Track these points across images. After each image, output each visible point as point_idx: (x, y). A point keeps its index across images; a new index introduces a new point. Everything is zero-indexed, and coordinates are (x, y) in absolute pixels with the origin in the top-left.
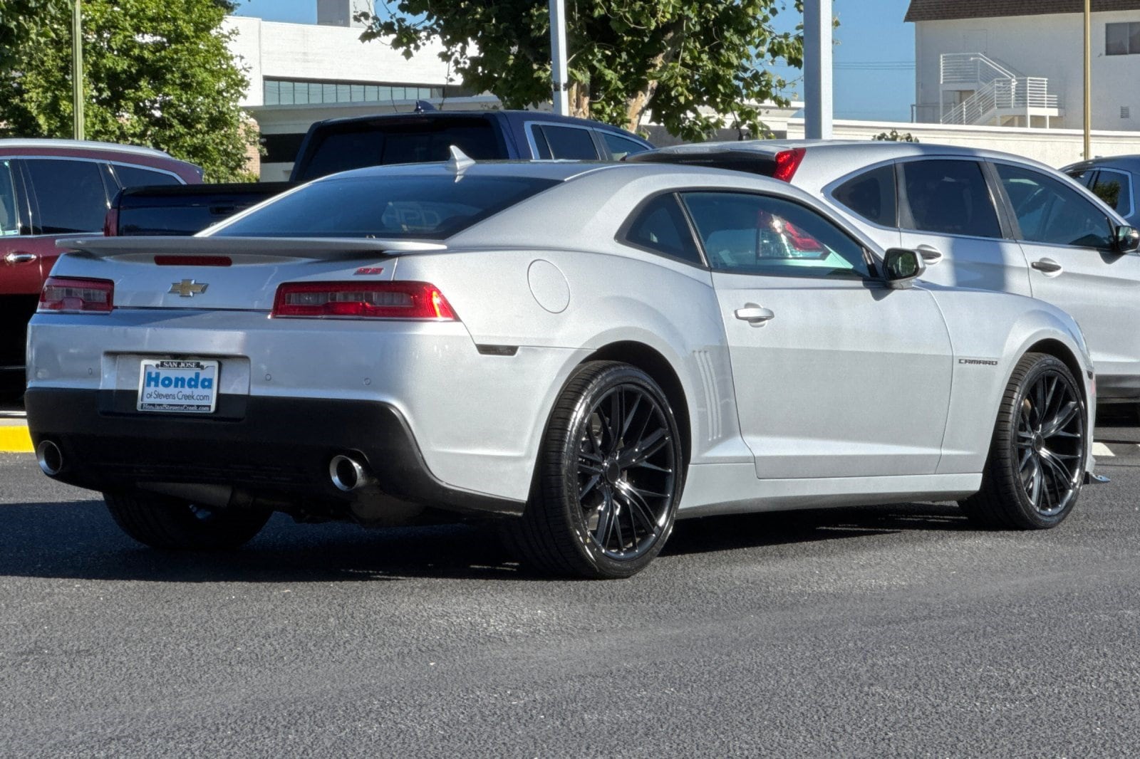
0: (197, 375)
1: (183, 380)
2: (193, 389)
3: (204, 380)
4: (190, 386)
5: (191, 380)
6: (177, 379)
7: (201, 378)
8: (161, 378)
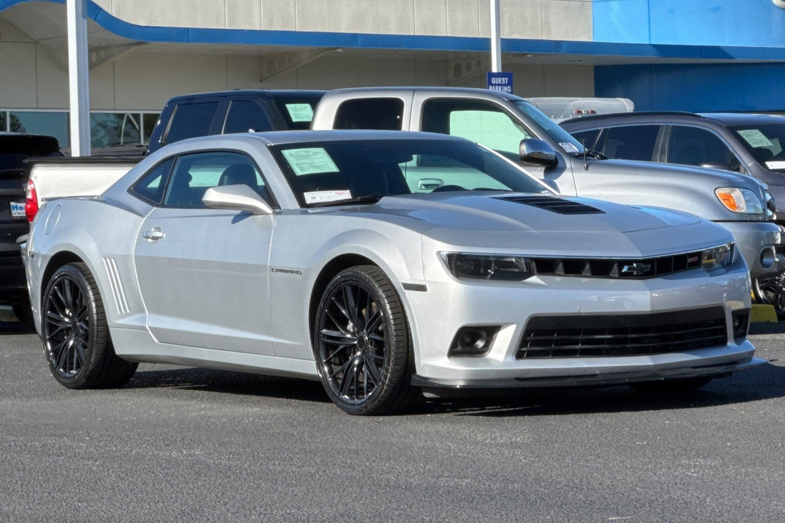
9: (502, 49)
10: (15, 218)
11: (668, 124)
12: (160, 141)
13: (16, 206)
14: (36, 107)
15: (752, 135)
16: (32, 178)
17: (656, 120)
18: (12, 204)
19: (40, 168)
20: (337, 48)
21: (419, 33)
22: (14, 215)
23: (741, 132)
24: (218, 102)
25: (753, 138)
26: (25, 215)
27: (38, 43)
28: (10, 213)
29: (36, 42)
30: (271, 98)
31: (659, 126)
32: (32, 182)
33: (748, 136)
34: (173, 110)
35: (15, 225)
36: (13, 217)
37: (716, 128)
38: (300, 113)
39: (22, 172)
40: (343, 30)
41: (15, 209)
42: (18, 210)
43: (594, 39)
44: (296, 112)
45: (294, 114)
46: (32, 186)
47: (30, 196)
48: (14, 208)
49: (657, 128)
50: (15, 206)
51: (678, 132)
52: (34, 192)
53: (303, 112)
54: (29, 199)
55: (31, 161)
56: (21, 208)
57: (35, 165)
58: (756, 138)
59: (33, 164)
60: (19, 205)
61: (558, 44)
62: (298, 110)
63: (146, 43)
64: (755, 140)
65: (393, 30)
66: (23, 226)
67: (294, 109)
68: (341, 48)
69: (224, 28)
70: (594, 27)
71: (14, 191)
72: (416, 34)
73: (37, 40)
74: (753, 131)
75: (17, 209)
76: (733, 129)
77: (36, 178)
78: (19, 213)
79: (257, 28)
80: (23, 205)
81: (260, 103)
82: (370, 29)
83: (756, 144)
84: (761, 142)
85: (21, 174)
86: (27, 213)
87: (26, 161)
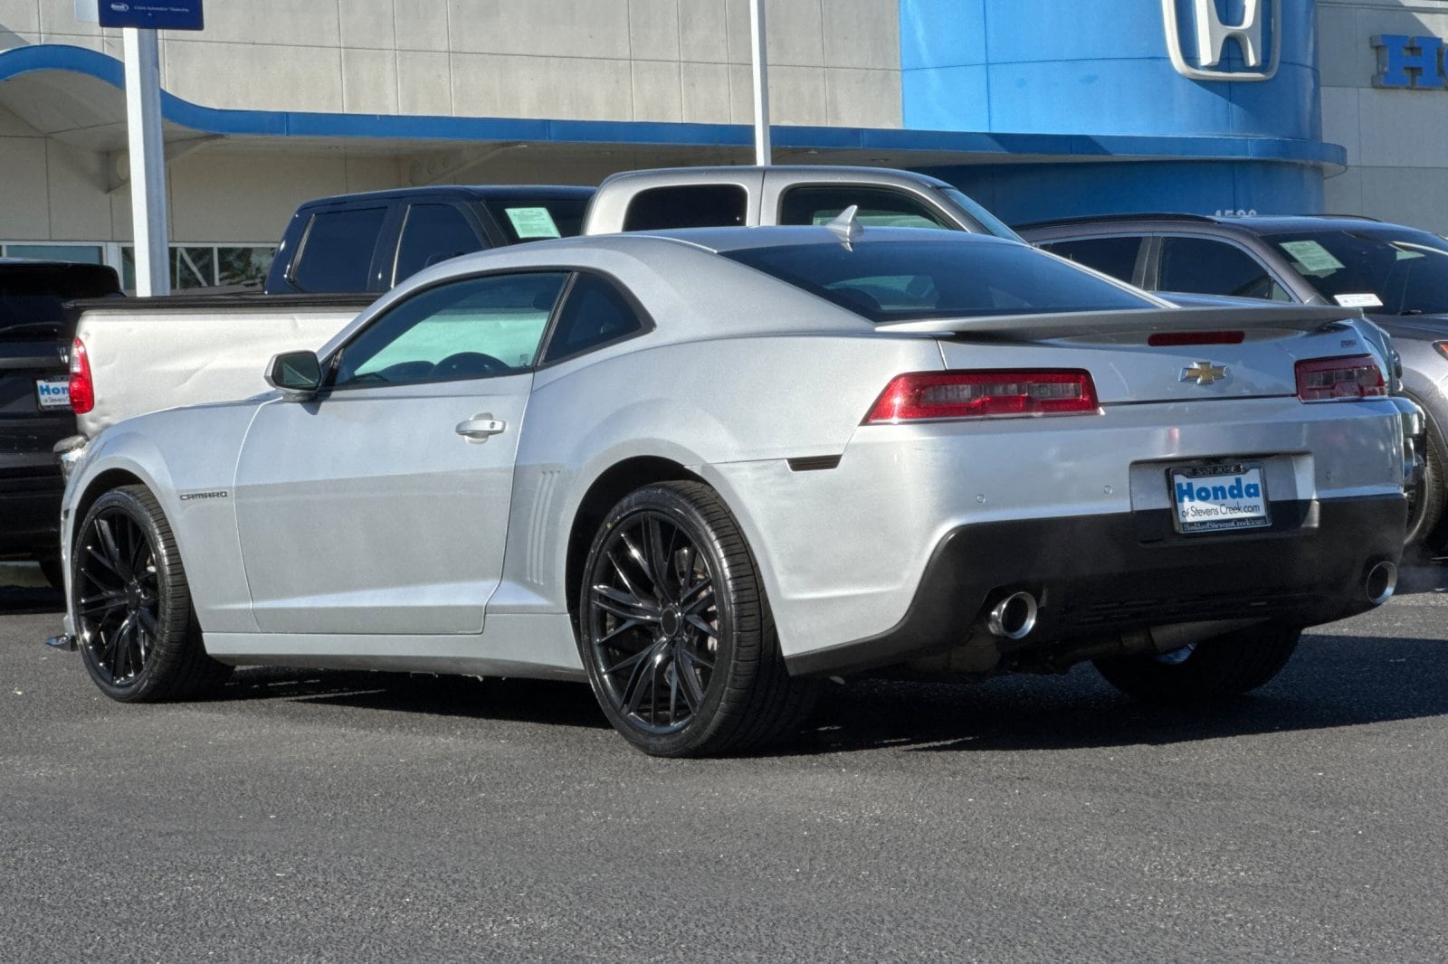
0: (1238, 481)
1: (1222, 489)
2: (1238, 499)
3: (1249, 487)
4: (1233, 496)
5: (1232, 488)
6: (1215, 489)
7: (1244, 485)
8: (1195, 489)
9: (773, 143)
10: (47, 409)
11: (1155, 235)
12: (286, 276)
13: (47, 387)
14: (48, 238)
15: (1306, 250)
16: (81, 336)
17: (1135, 229)
18: (41, 383)
19: (95, 317)
20: (519, 143)
21: (638, 118)
22: (43, 403)
23: (1287, 246)
24: (386, 208)
25: (1308, 255)
26: (68, 402)
27: (50, 138)
28: (37, 401)
29: (47, 136)
30: (481, 199)
31: (1141, 238)
32: (81, 343)
33: (1299, 251)
34: (308, 221)
35: (48, 421)
36: (43, 407)
37: (1242, 240)
38: (531, 222)
39: (54, 326)
40: (524, 114)
41: (46, 393)
42: (53, 394)
43: (904, 126)
44: (524, 222)
45: (521, 226)
46: (81, 349)
47: (77, 369)
48: (43, 390)
49: (1137, 241)
50: (44, 387)
51: (1174, 248)
52: (84, 360)
53: (537, 222)
54: (76, 375)
55: (78, 305)
56: (56, 391)
57: (84, 313)
58: (1314, 255)
59: (83, 311)
60: (52, 385)
61: (856, 133)
62: (527, 218)
63: (221, 136)
64: (1312, 258)
65: (601, 114)
66: (65, 422)
67: (521, 217)
68: (525, 143)
69: (341, 112)
70: (903, 109)
71: (42, 361)
72: (635, 120)
73: (49, 133)
74: (1309, 244)
75: (49, 393)
76: (1274, 240)
77: (87, 334)
78: (53, 400)
79: (392, 111)
80: (66, 384)
81: (463, 207)
82: (566, 114)
83: (1314, 264)
84: (1323, 261)
85: (55, 330)
86: (72, 399)
87: (70, 305)
